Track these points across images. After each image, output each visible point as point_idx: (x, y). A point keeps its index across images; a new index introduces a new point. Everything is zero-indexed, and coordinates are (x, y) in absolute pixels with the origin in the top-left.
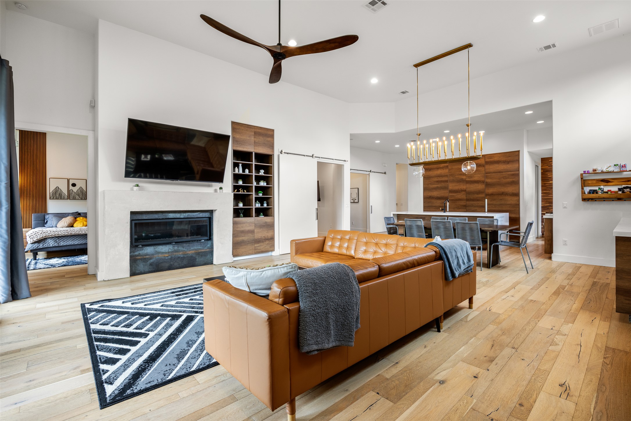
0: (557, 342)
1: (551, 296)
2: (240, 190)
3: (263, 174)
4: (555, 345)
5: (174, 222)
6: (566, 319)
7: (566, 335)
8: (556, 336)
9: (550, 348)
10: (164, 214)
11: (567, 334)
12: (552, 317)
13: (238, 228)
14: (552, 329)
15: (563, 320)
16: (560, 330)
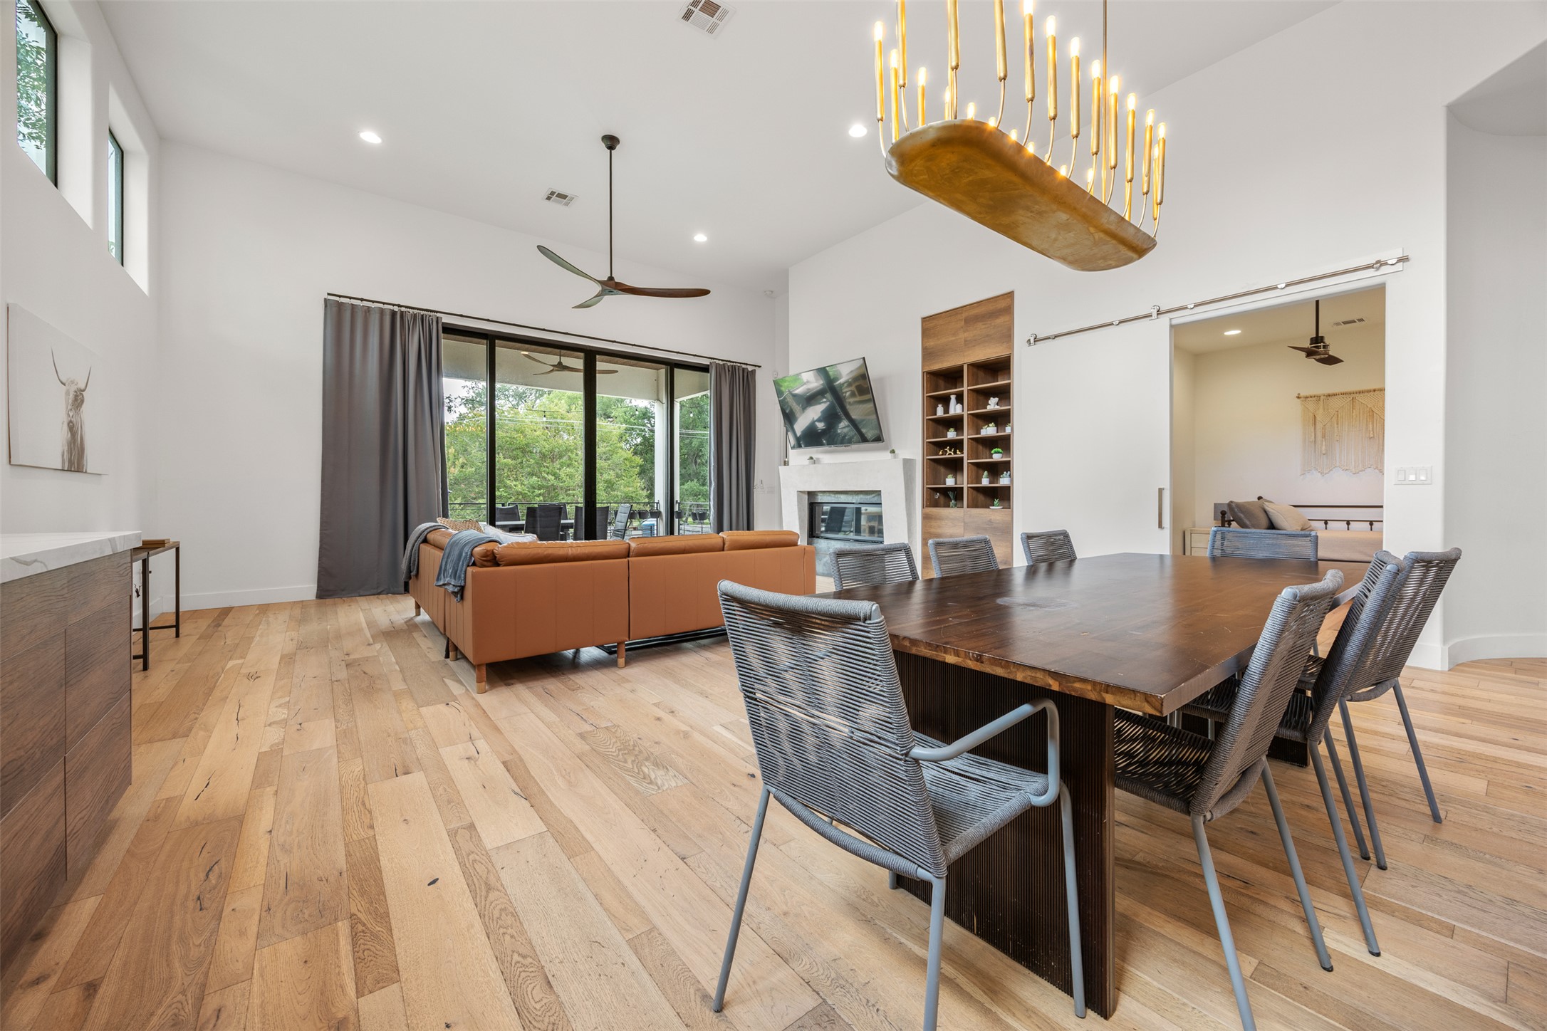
0: (280, 709)
1: (372, 827)
2: (947, 449)
3: (998, 408)
4: (283, 704)
5: (845, 508)
6: (279, 757)
7: (269, 725)
8: (286, 716)
9: (287, 699)
10: (836, 496)
11: (268, 728)
12: (314, 748)
13: (931, 527)
14: (300, 724)
15: (286, 753)
16: (283, 728)
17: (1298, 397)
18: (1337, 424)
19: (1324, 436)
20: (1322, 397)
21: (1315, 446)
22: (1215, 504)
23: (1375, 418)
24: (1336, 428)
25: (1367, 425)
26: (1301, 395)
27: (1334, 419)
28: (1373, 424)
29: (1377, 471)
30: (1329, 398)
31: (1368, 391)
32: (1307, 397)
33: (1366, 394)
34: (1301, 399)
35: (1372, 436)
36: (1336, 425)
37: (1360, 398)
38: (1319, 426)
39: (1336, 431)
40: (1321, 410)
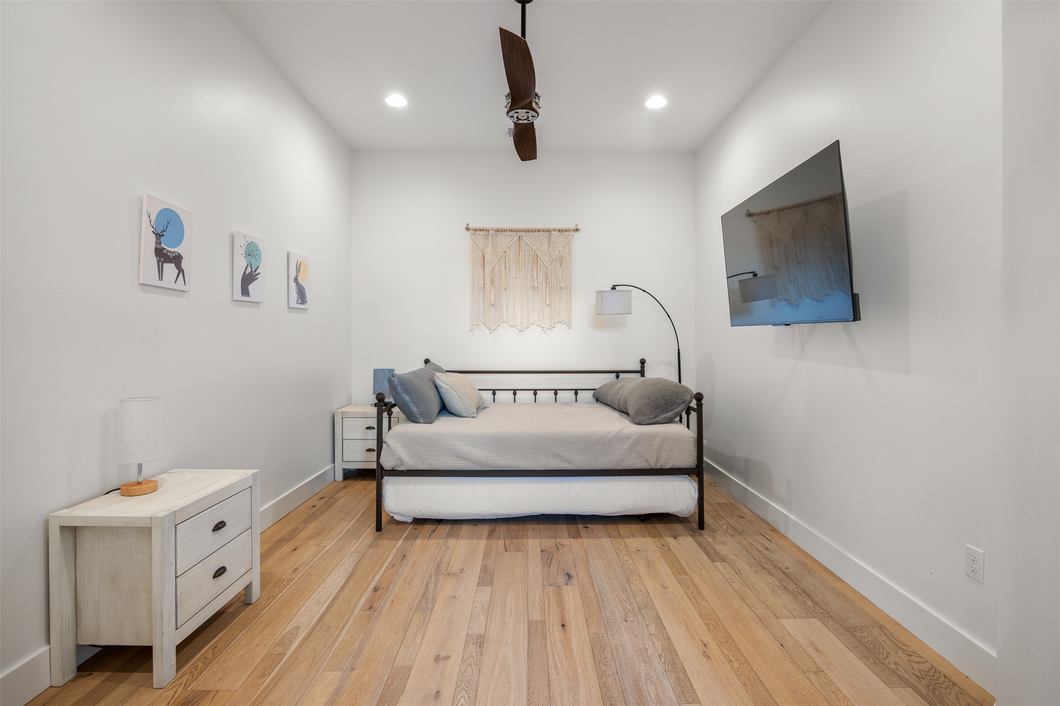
17: (467, 229)
18: (505, 268)
19: (492, 283)
20: (491, 232)
21: (484, 294)
22: (374, 369)
23: (539, 264)
24: (503, 273)
25: (532, 272)
26: (470, 226)
27: (502, 260)
28: (537, 268)
29: (540, 328)
30: (498, 234)
31: (533, 231)
32: (476, 230)
33: (531, 234)
34: (471, 231)
35: (536, 285)
36: (503, 270)
37: (527, 238)
38: (488, 268)
39: (504, 276)
40: (490, 248)
